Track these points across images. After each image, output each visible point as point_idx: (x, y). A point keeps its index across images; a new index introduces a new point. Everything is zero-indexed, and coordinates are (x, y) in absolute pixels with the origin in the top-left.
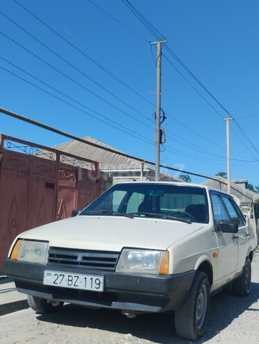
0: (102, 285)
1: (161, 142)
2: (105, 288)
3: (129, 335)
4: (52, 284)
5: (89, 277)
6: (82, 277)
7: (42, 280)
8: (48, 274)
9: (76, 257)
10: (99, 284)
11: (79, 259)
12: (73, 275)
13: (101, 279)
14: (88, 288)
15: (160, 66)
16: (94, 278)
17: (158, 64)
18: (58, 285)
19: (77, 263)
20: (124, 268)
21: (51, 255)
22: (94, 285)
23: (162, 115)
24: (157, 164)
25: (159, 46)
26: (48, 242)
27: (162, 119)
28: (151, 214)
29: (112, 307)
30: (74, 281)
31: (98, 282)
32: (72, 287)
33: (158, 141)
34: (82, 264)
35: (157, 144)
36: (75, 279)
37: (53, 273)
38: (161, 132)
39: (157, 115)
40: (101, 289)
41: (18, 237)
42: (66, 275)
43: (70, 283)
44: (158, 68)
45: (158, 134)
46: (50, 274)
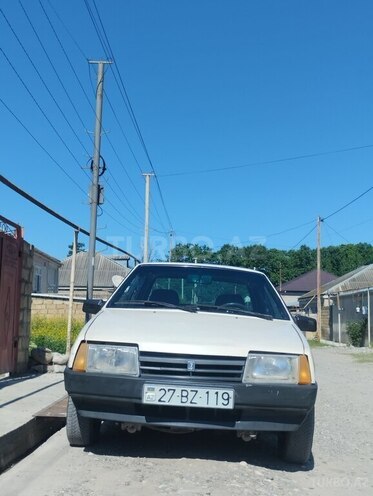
0: (231, 401)
1: (98, 203)
2: (235, 404)
3: (243, 463)
4: (157, 403)
5: (212, 392)
6: (202, 391)
7: (140, 398)
8: (149, 389)
9: (185, 366)
10: (228, 399)
11: (191, 368)
12: (189, 389)
13: (231, 393)
14: (212, 405)
15: (102, 96)
16: (221, 392)
17: (99, 93)
18: (167, 404)
19: (187, 373)
21: (143, 363)
22: (221, 401)
23: (102, 165)
24: (92, 235)
25: (101, 66)
26: (136, 345)
27: (101, 170)
29: (235, 428)
30: (190, 397)
31: (226, 396)
32: (188, 404)
33: (95, 200)
34: (194, 374)
35: (94, 205)
36: (191, 395)
37: (157, 387)
38: (99, 189)
39: (96, 162)
40: (230, 406)
41: (80, 338)
42: (178, 390)
43: (184, 399)
44: (98, 97)
45: (95, 189)
46: (153, 389)
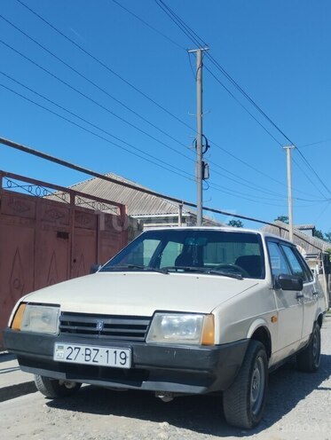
0: (128, 360)
1: (203, 178)
2: (133, 363)
3: (165, 424)
4: (65, 360)
5: (112, 350)
6: (103, 350)
7: (52, 355)
8: (59, 347)
9: (95, 325)
10: (125, 359)
11: (99, 327)
12: (91, 348)
13: (128, 352)
14: (111, 364)
15: (201, 80)
16: (119, 351)
17: (199, 77)
18: (73, 361)
19: (97, 333)
20: (156, 337)
21: (63, 323)
22: (119, 360)
23: (204, 143)
24: (199, 207)
25: (199, 54)
26: (58, 306)
27: (204, 148)
28: (191, 268)
29: (141, 388)
30: (93, 356)
31: (123, 356)
32: (91, 363)
33: (200, 176)
34: (103, 333)
35: (199, 180)
36: (94, 353)
37: (66, 346)
38: (203, 165)
39: (199, 143)
40: (128, 366)
41: (21, 300)
42: (83, 348)
43: (88, 358)
44: (198, 82)
45: (200, 166)
46: (62, 348)
